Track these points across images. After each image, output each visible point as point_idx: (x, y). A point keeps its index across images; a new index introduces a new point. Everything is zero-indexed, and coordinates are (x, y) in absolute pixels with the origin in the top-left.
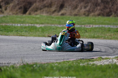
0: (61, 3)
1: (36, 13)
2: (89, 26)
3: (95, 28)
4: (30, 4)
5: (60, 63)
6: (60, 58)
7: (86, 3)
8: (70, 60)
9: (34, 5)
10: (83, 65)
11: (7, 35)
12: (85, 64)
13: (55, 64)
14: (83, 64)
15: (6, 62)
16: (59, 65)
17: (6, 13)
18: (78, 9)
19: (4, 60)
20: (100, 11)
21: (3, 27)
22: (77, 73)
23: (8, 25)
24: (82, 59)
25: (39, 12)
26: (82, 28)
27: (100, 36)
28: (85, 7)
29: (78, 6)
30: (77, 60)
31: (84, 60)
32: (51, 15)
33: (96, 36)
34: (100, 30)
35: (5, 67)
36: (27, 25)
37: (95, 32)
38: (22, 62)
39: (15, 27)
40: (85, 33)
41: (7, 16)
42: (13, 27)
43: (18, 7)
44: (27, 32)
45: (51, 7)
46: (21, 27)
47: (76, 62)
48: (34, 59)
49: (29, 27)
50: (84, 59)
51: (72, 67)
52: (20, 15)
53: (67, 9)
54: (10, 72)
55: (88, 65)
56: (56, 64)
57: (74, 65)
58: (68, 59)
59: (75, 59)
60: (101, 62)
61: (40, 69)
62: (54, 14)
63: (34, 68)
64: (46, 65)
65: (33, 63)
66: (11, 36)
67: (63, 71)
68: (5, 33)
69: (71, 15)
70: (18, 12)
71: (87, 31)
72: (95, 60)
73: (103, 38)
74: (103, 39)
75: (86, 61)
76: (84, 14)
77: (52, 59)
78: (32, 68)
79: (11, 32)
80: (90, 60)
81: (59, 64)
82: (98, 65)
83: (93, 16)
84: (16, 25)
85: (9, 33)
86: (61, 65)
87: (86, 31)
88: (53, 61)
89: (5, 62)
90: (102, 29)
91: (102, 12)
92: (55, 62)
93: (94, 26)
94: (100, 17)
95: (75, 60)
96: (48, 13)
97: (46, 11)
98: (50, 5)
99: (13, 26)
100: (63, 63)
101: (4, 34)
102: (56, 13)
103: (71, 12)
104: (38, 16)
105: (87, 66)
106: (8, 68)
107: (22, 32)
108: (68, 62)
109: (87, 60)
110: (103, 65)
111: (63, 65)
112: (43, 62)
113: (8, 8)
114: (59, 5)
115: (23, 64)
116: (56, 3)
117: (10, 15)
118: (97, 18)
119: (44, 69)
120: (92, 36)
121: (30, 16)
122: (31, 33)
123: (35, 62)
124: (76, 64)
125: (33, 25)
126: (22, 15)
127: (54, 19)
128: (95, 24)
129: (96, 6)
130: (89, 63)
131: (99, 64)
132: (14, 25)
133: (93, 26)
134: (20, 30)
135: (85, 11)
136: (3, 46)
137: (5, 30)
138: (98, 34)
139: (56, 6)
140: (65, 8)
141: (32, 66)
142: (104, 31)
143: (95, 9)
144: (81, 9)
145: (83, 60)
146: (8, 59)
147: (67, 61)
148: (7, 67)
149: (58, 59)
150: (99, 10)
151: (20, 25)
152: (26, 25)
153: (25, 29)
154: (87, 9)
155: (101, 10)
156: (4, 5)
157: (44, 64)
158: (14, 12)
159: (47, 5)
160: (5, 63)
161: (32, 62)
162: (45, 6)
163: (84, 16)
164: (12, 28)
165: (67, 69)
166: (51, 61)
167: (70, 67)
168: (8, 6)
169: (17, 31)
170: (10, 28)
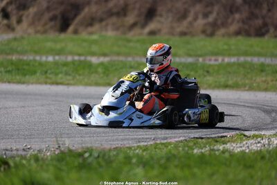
0: (148, 6)
1: (90, 29)
2: (216, 60)
3: (229, 65)
4: (77, 8)
5: (146, 149)
6: (146, 137)
7: (207, 6)
8: (169, 141)
9: (86, 10)
10: (202, 152)
11: (24, 83)
12: (206, 150)
13: (135, 150)
14: (200, 150)
15: (21, 147)
16: (144, 154)
17: (20, 30)
18: (190, 19)
19: (15, 142)
20: (240, 25)
21: (12, 64)
22: (187, 172)
23: (25, 58)
24: (197, 138)
25: (97, 27)
26: (199, 65)
27: (240, 83)
28: (206, 15)
29: (189, 12)
30: (186, 140)
31: (203, 140)
32: (124, 33)
33: (230, 83)
34: (241, 69)
35: (17, 159)
36: (70, 58)
37: (230, 73)
38: (57, 146)
39: (41, 64)
40: (205, 76)
41: (22, 38)
42: (37, 64)
43: (47, 16)
44: (70, 75)
45: (125, 15)
46: (56, 64)
47: (184, 146)
48: (86, 139)
49: (73, 62)
50: (202, 138)
51: (174, 156)
52: (53, 35)
53: (162, 19)
54: (30, 171)
55: (212, 153)
56: (137, 151)
57: (179, 152)
58: (166, 138)
59: (182, 138)
60: (242, 145)
61: (99, 163)
62: (132, 33)
63: (85, 159)
64: (115, 153)
65: (83, 148)
66: (32, 83)
67: (153, 168)
68: (18, 77)
69: (172, 34)
70: (48, 26)
71: (211, 70)
72: (229, 141)
73: (247, 88)
74: (247, 90)
75: (207, 144)
76: (204, 32)
77: (128, 139)
78: (80, 160)
79: (32, 75)
80: (217, 141)
81: (144, 150)
82: (236, 151)
83: (223, 36)
84: (44, 58)
85: (27, 77)
86: (149, 152)
87: (208, 72)
88: (130, 142)
89: (18, 147)
90: (244, 67)
91: (246, 27)
92: (135, 145)
93: (226, 60)
94: (240, 38)
95: (181, 142)
96: (117, 29)
97: (113, 24)
98: (123, 12)
99: (35, 61)
100: (153, 147)
101: (15, 81)
102: (137, 30)
103: (172, 28)
104: (95, 37)
105: (210, 155)
106: (24, 162)
107: (57, 74)
108: (166, 145)
109: (210, 140)
110: (247, 151)
111: (153, 153)
112: (107, 146)
113: (24, 18)
114: (144, 10)
115: (61, 151)
116: (138, 6)
117: (29, 34)
118: (233, 41)
119: (109, 162)
120: (222, 83)
121: (75, 37)
122: (78, 77)
123: (89, 145)
124: (183, 150)
125: (82, 58)
126: (57, 34)
127: (131, 44)
128: (230, 55)
129: (231, 12)
130: (215, 148)
131: (239, 150)
132: (38, 58)
133: (223, 60)
134: (53, 70)
135: (205, 25)
136: (13, 108)
137: (18, 69)
138: (235, 79)
139: (136, 12)
140: (158, 18)
141: (81, 155)
142: (249, 71)
143: (230, 20)
144: (196, 19)
145: (200, 140)
146: (25, 139)
147: (162, 144)
148: (23, 157)
149: (143, 138)
150: (238, 22)
151: (54, 59)
152: (66, 58)
153: (65, 68)
154: (211, 19)
155: (243, 22)
156: (15, 12)
157: (110, 150)
158: (39, 28)
159: (115, 10)
160: (17, 150)
161: (80, 146)
162: (111, 14)
163: (202, 36)
164: (33, 65)
165: (163, 161)
166: (125, 142)
167: (170, 158)
168: (26, 13)
169: (46, 72)
170: (28, 64)
